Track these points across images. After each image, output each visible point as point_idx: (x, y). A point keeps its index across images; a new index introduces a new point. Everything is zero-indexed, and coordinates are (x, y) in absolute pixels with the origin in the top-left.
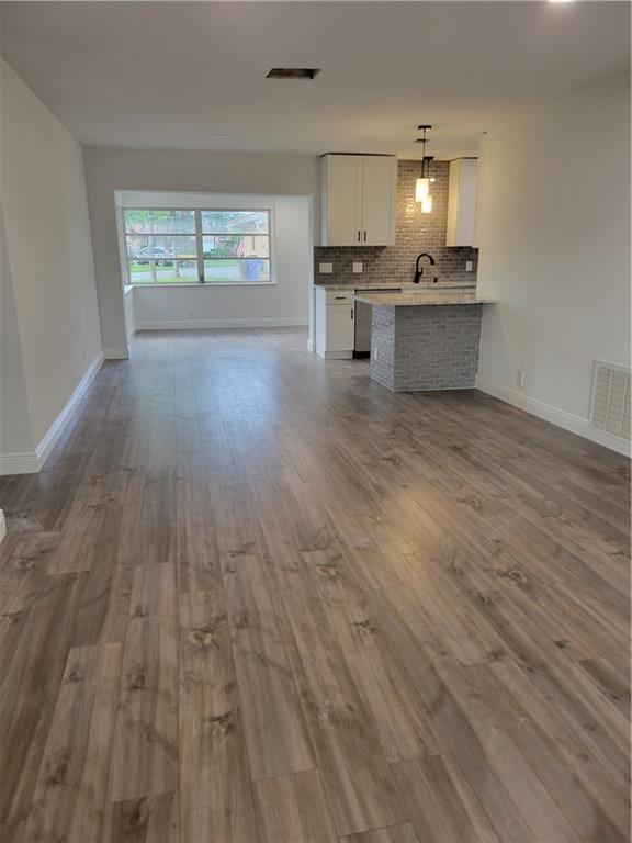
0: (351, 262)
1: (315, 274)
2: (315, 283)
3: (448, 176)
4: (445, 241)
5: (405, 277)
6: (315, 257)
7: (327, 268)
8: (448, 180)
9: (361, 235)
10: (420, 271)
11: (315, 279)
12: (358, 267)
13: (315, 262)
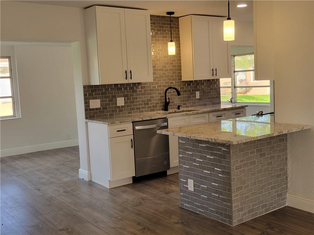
0: (115, 97)
1: (86, 110)
2: (86, 118)
3: (178, 28)
4: (181, 76)
5: (156, 106)
6: (85, 95)
7: (95, 104)
8: (179, 31)
9: (128, 74)
10: (168, 101)
11: (86, 114)
12: (120, 101)
13: (85, 99)
